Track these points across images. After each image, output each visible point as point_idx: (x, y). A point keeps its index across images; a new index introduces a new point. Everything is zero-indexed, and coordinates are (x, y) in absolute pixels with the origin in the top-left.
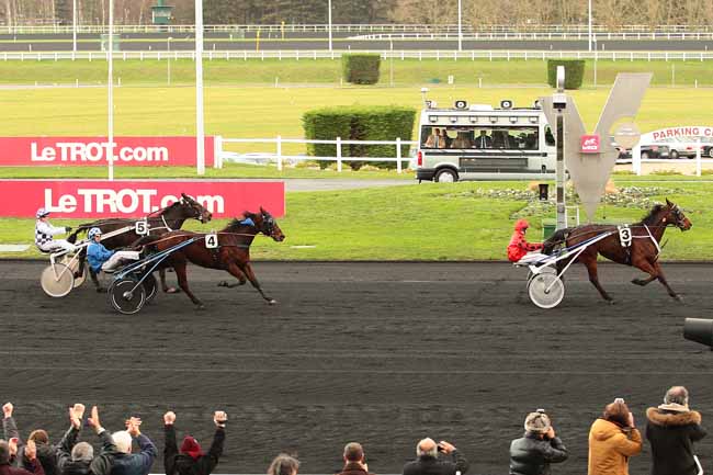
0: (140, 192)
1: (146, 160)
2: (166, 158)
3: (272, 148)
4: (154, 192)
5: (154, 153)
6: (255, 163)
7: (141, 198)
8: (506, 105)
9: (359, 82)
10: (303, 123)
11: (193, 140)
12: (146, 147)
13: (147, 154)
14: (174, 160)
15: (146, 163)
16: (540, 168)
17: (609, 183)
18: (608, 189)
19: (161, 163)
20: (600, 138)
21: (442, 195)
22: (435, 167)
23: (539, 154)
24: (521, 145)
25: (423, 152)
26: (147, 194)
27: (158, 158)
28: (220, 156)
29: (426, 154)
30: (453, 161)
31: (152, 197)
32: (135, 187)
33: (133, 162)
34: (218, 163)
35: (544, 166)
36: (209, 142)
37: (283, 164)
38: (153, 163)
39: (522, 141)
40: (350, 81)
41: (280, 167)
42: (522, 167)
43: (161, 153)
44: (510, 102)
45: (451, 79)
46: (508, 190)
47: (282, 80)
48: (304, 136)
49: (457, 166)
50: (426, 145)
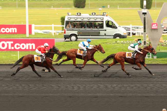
0: (8, 42)
1: (9, 32)
2: (16, 32)
3: (51, 28)
4: (12, 42)
5: (12, 30)
6: (45, 33)
7: (8, 44)
8: (94, 14)
9: (79, 7)
10: (61, 20)
11: (25, 26)
12: (9, 28)
13: (10, 30)
14: (19, 32)
15: (9, 33)
16: (104, 35)
17: (161, 38)
18: (160, 41)
19: (15, 33)
20: (158, 24)
21: (106, 43)
22: (70, 34)
23: (103, 30)
24: (98, 27)
25: (66, 29)
26: (10, 43)
27: (13, 32)
28: (34, 31)
29: (67, 30)
30: (76, 32)
31: (12, 44)
32: (6, 40)
33: (5, 33)
34: (33, 33)
35: (105, 34)
36: (30, 26)
37: (54, 33)
38: (12, 33)
39: (98, 26)
40: (76, 7)
41: (53, 34)
42: (98, 34)
43: (15, 30)
44: (95, 13)
45: (109, 6)
46: (128, 41)
47: (54, 7)
48: (61, 24)
49: (77, 34)
50: (67, 27)
